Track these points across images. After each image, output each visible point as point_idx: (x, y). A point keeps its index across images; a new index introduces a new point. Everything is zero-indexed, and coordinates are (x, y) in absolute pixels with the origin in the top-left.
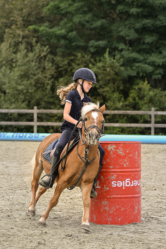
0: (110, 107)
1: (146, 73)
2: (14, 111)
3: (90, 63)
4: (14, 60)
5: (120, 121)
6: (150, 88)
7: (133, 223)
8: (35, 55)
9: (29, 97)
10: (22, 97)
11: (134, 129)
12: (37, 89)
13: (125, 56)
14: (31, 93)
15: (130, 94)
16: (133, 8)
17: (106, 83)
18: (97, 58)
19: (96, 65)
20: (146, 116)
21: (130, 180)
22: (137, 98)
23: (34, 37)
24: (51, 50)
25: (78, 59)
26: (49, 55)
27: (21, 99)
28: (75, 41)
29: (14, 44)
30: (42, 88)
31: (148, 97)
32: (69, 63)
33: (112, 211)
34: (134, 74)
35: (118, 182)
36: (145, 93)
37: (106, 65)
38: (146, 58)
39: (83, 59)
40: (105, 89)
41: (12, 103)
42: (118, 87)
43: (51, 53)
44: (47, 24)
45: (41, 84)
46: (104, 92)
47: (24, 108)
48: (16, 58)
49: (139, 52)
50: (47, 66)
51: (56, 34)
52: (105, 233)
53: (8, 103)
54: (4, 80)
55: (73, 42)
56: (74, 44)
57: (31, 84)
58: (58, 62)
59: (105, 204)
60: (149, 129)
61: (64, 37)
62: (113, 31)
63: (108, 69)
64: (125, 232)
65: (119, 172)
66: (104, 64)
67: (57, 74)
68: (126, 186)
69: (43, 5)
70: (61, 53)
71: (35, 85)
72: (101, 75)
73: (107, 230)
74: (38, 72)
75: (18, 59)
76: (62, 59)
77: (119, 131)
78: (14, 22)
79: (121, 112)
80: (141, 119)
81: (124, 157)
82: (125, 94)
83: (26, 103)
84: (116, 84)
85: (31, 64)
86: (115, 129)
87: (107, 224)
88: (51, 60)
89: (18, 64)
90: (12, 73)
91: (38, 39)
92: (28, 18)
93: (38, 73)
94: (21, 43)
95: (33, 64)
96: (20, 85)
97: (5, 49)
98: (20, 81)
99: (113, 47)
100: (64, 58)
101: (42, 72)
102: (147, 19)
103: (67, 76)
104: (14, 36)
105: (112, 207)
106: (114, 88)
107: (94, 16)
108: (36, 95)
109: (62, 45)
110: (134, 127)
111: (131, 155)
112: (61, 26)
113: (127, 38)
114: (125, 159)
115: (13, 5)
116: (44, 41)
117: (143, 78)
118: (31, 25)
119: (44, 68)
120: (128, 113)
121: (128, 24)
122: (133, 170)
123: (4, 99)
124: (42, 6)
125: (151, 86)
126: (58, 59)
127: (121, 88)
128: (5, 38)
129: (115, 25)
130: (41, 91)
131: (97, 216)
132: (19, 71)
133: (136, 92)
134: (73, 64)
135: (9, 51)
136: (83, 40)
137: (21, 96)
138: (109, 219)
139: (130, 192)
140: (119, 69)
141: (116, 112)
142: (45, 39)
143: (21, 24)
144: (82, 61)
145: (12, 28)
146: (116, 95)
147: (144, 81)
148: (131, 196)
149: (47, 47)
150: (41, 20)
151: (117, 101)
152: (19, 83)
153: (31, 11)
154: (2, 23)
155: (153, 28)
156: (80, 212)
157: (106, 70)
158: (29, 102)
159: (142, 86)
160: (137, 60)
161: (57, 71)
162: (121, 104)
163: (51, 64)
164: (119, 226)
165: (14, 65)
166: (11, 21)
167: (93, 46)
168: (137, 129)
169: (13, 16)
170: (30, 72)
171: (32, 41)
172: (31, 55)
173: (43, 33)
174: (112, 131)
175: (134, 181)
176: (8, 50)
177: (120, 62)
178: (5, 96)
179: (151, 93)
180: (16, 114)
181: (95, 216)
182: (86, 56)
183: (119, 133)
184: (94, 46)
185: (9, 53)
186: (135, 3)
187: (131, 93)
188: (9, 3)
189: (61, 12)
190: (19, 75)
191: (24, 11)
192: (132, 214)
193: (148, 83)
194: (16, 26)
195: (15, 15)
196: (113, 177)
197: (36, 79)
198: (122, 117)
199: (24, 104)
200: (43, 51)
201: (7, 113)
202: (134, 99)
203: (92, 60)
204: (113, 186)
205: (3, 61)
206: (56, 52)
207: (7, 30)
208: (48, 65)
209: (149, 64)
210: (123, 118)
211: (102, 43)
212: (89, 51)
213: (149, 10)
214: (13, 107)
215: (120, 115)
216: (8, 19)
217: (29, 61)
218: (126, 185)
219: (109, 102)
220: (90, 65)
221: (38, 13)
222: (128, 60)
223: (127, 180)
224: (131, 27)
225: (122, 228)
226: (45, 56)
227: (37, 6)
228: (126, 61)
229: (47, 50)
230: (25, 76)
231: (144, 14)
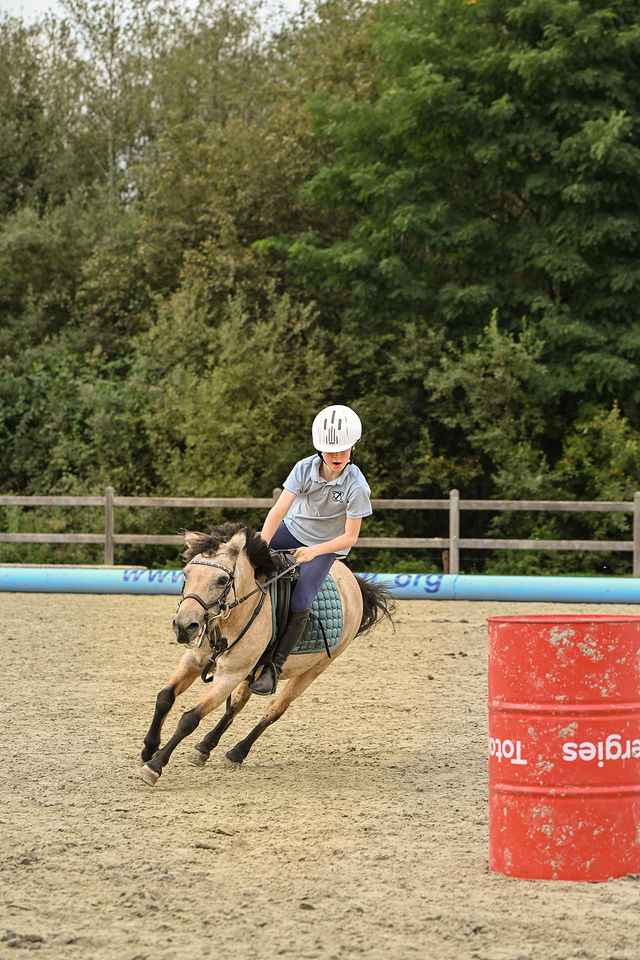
0: (504, 489)
1: (616, 382)
2: (211, 502)
3: (444, 354)
4: (211, 346)
5: (537, 531)
6: (628, 428)
7: (630, 877)
8: (275, 328)
9: (256, 458)
10: (234, 457)
11: (581, 556)
12: (279, 434)
13: (551, 331)
14: (264, 446)
15: (564, 447)
16: (573, 182)
17: (493, 415)
18: (465, 339)
19: (463, 361)
20: (614, 517)
21: (619, 738)
22: (587, 462)
23: (269, 273)
24: (322, 312)
25: (406, 340)
26: (317, 330)
27: (233, 464)
28: (399, 287)
29: (211, 297)
30: (295, 432)
31: (620, 457)
32: (377, 353)
33: (564, 837)
34: (577, 385)
35: (582, 746)
36: (614, 445)
37: (493, 361)
38: (613, 337)
39: (421, 340)
40: (489, 435)
41: (205, 477)
42: (530, 428)
43: (323, 322)
44: (311, 234)
45: (292, 418)
46: (486, 442)
47: (244, 494)
48: (218, 338)
49: (594, 318)
50: (312, 364)
51: (338, 264)
52: (545, 908)
53: (193, 477)
54: (181, 409)
55: (390, 291)
56: (393, 295)
57: (263, 417)
58: (344, 351)
59: (543, 815)
60: (628, 556)
61: (362, 273)
62: (515, 254)
63: (499, 373)
64: (611, 906)
65: (584, 713)
66: (485, 358)
67: (343, 388)
68: (608, 758)
69: (298, 174)
70: (354, 324)
71: (275, 423)
72: (478, 389)
73: (552, 900)
74: (283, 381)
75: (222, 342)
76: (357, 342)
77: (534, 564)
78: (210, 229)
79: (541, 505)
80: (601, 525)
81: (600, 667)
82: (551, 448)
83: (248, 476)
84: (523, 419)
85: (261, 360)
86: (522, 559)
87: (549, 877)
88: (322, 344)
89: (222, 357)
90: (204, 385)
91: (283, 281)
92: (251, 215)
93: (284, 385)
94: (232, 292)
95: (270, 356)
96: (228, 421)
97: (183, 310)
98: (229, 408)
99: (515, 305)
100: (363, 339)
101: (296, 381)
102: (617, 218)
103: (373, 396)
104: (212, 271)
105: (565, 825)
106: (516, 428)
107: (455, 207)
108: (278, 454)
109: (357, 298)
110: (579, 551)
111: (624, 659)
112: (355, 241)
113: (557, 275)
114: (603, 672)
115: (207, 175)
116: (301, 287)
117: (605, 401)
118: (260, 238)
119: (303, 371)
120: (563, 509)
121: (561, 233)
122: (630, 706)
123: (179, 464)
124: (293, 177)
125: (630, 423)
126: (344, 341)
127: (539, 430)
128: (183, 279)
129: (521, 235)
130: (294, 440)
131: (515, 854)
132: (224, 379)
133: (584, 441)
134: (393, 358)
135: (196, 321)
136: (424, 284)
137: (231, 456)
138: (553, 863)
139: (621, 777)
140: (533, 370)
141: (525, 505)
142: (305, 281)
143: (232, 234)
144: (419, 349)
145: (204, 247)
146: (524, 451)
147: (610, 408)
148: (623, 788)
149: (313, 303)
150: (292, 222)
151: (527, 471)
152: (226, 415)
153: (262, 195)
154: (173, 231)
155: (635, 244)
156: (456, 836)
157: (492, 375)
158: (258, 474)
159: (603, 424)
160: (588, 345)
161: (341, 378)
162: (539, 478)
163: (322, 356)
164: (585, 885)
165: (211, 360)
166: (199, 226)
167: (452, 299)
168: (589, 557)
169: (206, 212)
170: (258, 384)
171: (265, 288)
172: (261, 329)
173: (297, 262)
174: (511, 563)
175: (634, 743)
176: (193, 315)
177: (534, 352)
178: (182, 458)
179: (631, 446)
180: (219, 512)
181: (508, 854)
182: (431, 333)
183: (533, 568)
184: (456, 301)
185: (193, 323)
186: (582, 168)
187: (568, 446)
188: (195, 171)
189: (353, 196)
190: (227, 392)
191: (241, 194)
192: (628, 845)
193: (622, 415)
194: (214, 240)
195: (211, 210)
196: (565, 731)
197: (278, 403)
198: (541, 519)
199: (241, 480)
200: (299, 316)
201: (191, 509)
202: (579, 465)
203: (450, 344)
204: (566, 758)
205: (176, 347)
206: (339, 320)
207: (187, 254)
208: (314, 359)
209: (624, 355)
210: (544, 523)
211: (479, 292)
212: (442, 318)
213: (625, 190)
214: (206, 493)
215: (535, 514)
216: (192, 220)
217: (255, 349)
218: (609, 756)
219: (503, 473)
220: (444, 360)
221: (284, 202)
222: (560, 343)
223: (612, 741)
224: (568, 242)
225: (597, 891)
226: (304, 334)
227: (281, 179)
228: (552, 347)
229: (312, 313)
230: (244, 394)
231: (607, 200)
